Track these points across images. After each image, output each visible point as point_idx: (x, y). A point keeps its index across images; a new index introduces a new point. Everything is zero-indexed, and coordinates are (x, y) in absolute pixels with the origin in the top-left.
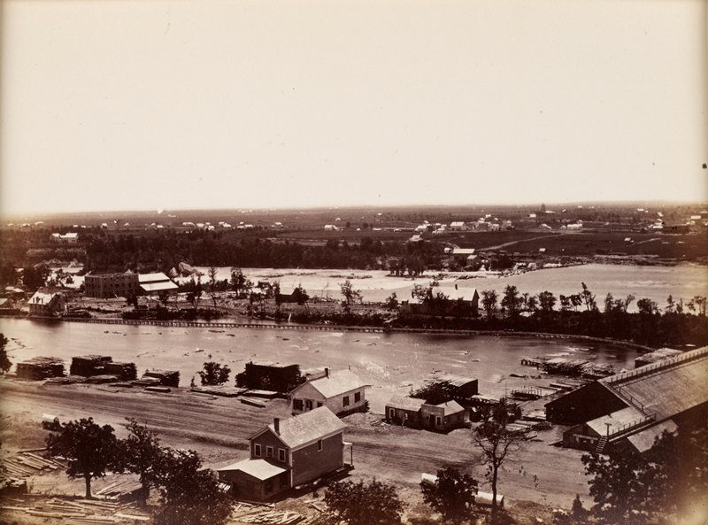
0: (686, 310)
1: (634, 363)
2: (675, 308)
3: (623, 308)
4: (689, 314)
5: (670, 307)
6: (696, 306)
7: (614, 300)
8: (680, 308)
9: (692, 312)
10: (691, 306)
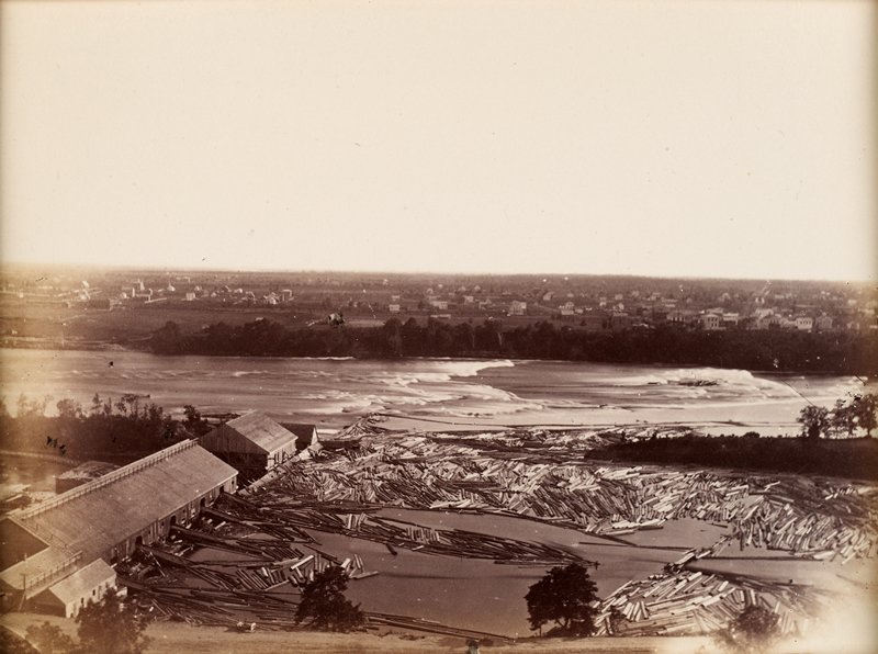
0: (115, 411)
1: (54, 483)
2: (102, 410)
3: (39, 411)
4: (119, 416)
5: (97, 407)
6: (127, 405)
7: (28, 401)
8: (108, 409)
9: (123, 414)
10: (121, 406)
